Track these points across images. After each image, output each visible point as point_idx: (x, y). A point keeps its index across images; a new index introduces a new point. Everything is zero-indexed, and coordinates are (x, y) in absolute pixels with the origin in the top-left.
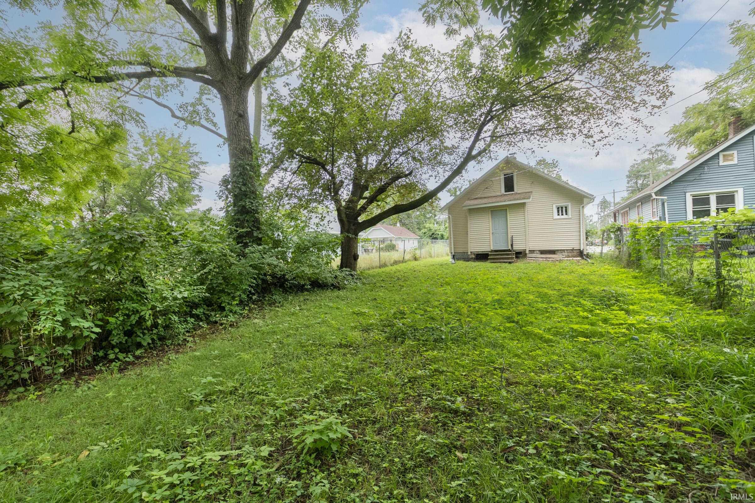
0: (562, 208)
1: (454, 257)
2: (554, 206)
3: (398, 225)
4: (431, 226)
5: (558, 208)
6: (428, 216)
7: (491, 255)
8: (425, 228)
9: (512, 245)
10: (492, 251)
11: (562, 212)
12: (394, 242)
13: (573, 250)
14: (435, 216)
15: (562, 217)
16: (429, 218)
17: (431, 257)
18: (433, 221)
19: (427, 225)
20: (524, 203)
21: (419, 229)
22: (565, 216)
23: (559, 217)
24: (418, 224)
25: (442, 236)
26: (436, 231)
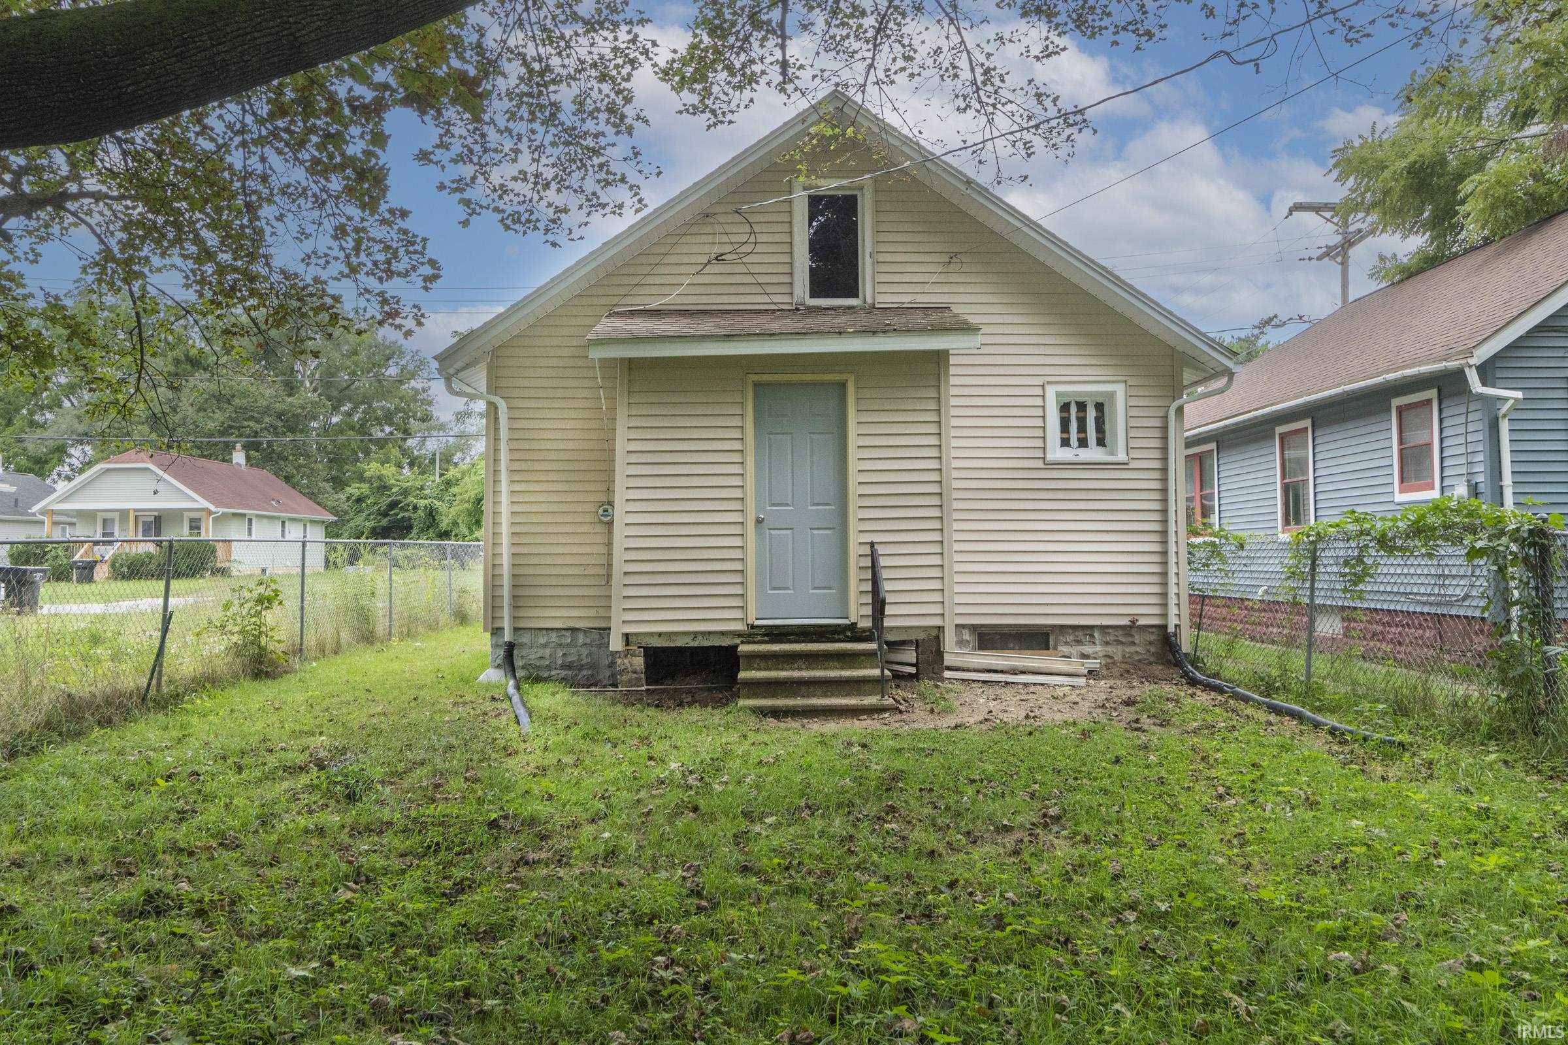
0: (1082, 406)
1: (509, 658)
2: (1051, 392)
3: (239, 457)
4: (389, 471)
5: (1065, 408)
6: (378, 434)
7: (752, 657)
8: (361, 478)
9: (879, 605)
10: (754, 633)
11: (1082, 428)
12: (208, 532)
13: (1131, 628)
14: (407, 433)
15: (1085, 455)
16: (381, 443)
17: (368, 637)
18: (395, 452)
19: (372, 468)
20: (940, 359)
21: (339, 483)
22: (1093, 453)
23: (1066, 454)
24: (335, 460)
25: (431, 513)
26: (405, 492)
